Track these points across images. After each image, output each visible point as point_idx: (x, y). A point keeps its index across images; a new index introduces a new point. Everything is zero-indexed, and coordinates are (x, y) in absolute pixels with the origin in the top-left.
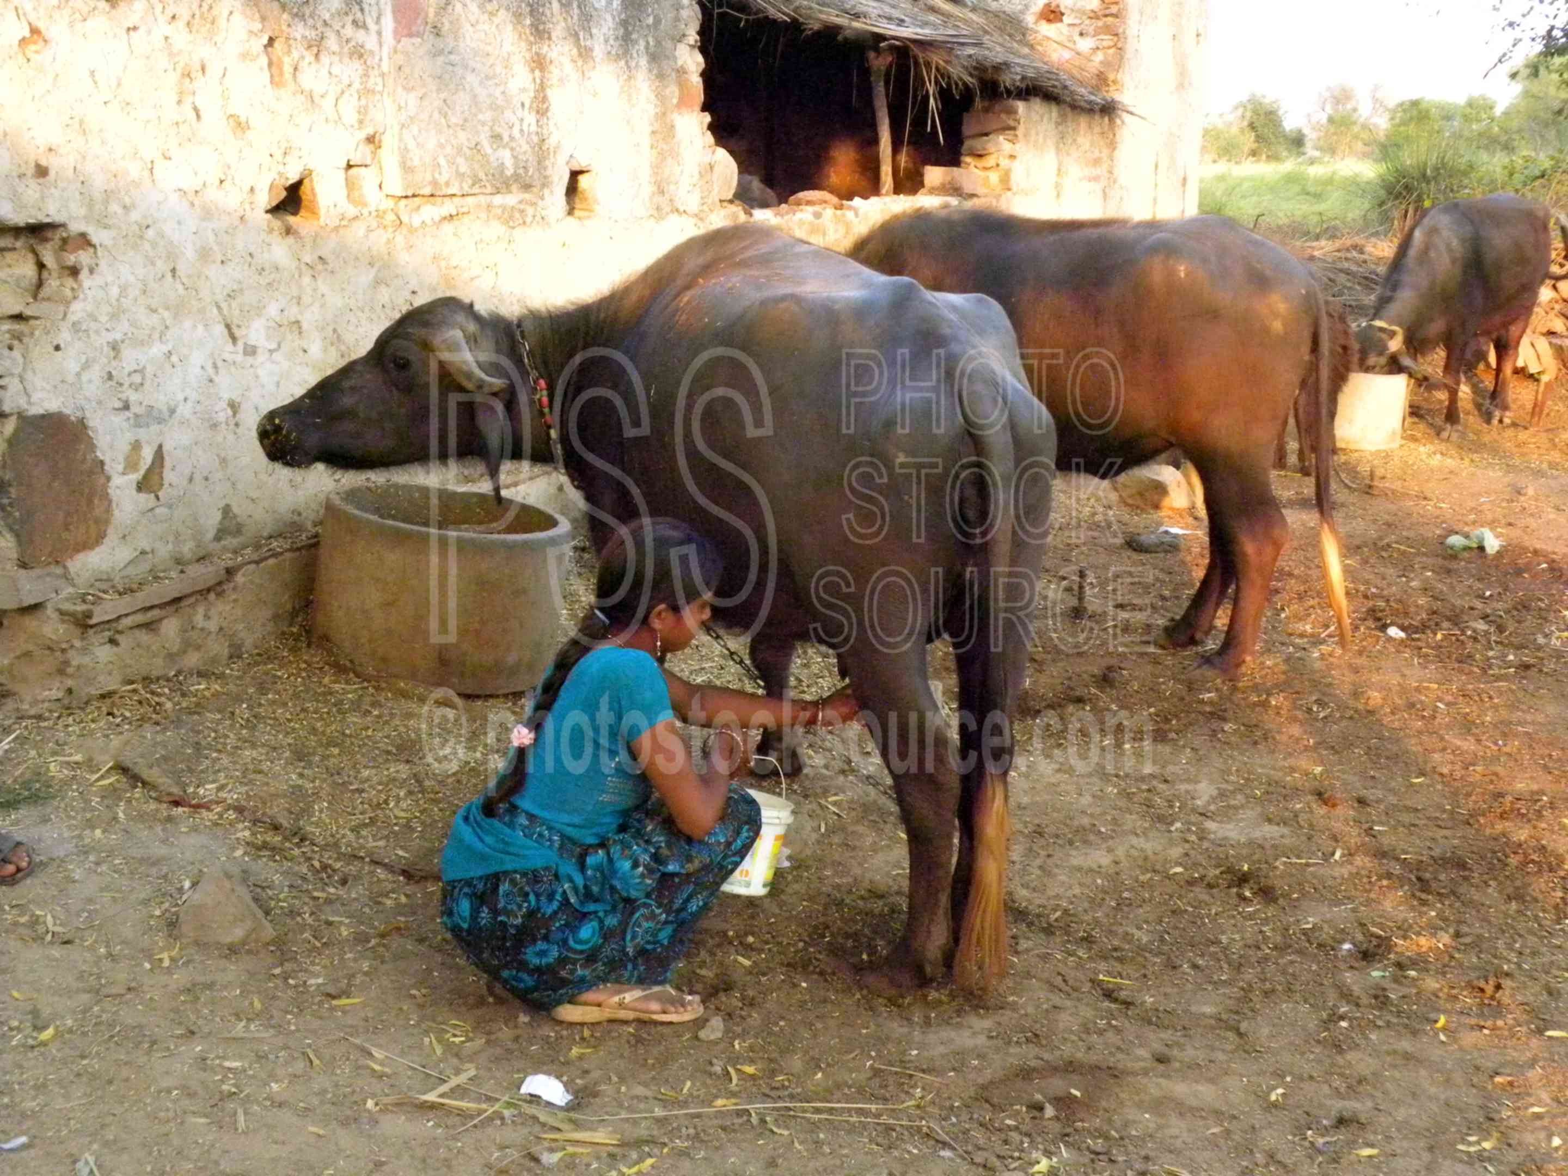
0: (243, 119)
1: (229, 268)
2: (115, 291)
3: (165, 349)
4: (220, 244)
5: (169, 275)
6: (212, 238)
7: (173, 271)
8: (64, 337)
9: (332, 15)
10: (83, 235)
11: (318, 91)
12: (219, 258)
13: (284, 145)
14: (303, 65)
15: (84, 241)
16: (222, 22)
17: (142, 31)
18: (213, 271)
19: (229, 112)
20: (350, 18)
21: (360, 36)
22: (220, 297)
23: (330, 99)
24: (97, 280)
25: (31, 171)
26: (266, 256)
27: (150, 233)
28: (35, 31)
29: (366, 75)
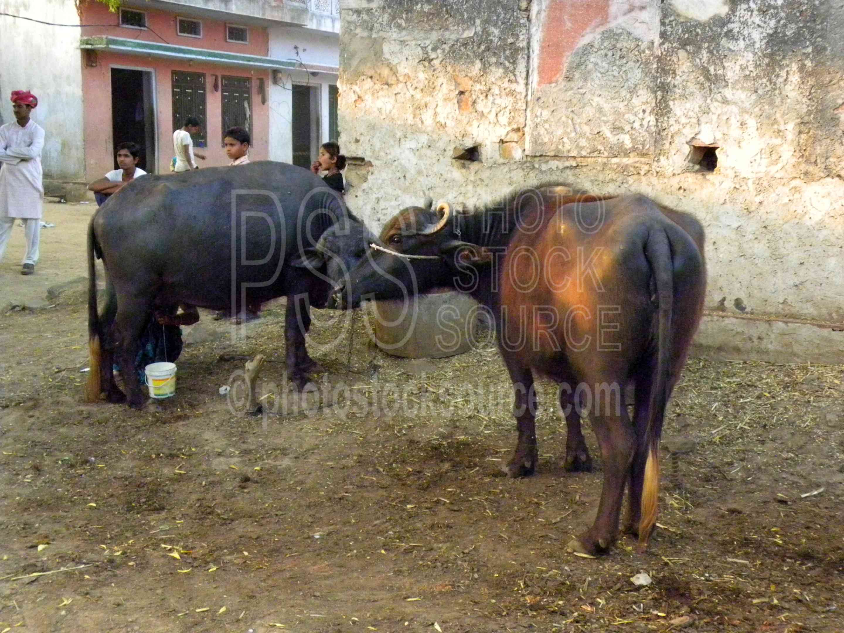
0: (443, 123)
1: (429, 179)
2: (380, 181)
3: (397, 203)
4: (427, 169)
5: (402, 178)
6: (423, 167)
7: (404, 177)
8: (359, 193)
9: (496, 79)
10: (370, 162)
11: (486, 111)
12: (425, 173)
13: (463, 132)
14: (479, 101)
15: (370, 164)
16: (438, 88)
17: (402, 94)
18: (421, 179)
19: (437, 120)
20: (507, 79)
21: (514, 86)
22: (424, 189)
23: (493, 114)
24: (373, 177)
25: (354, 140)
26: (449, 175)
27: (396, 163)
28: (359, 97)
29: (516, 103)
